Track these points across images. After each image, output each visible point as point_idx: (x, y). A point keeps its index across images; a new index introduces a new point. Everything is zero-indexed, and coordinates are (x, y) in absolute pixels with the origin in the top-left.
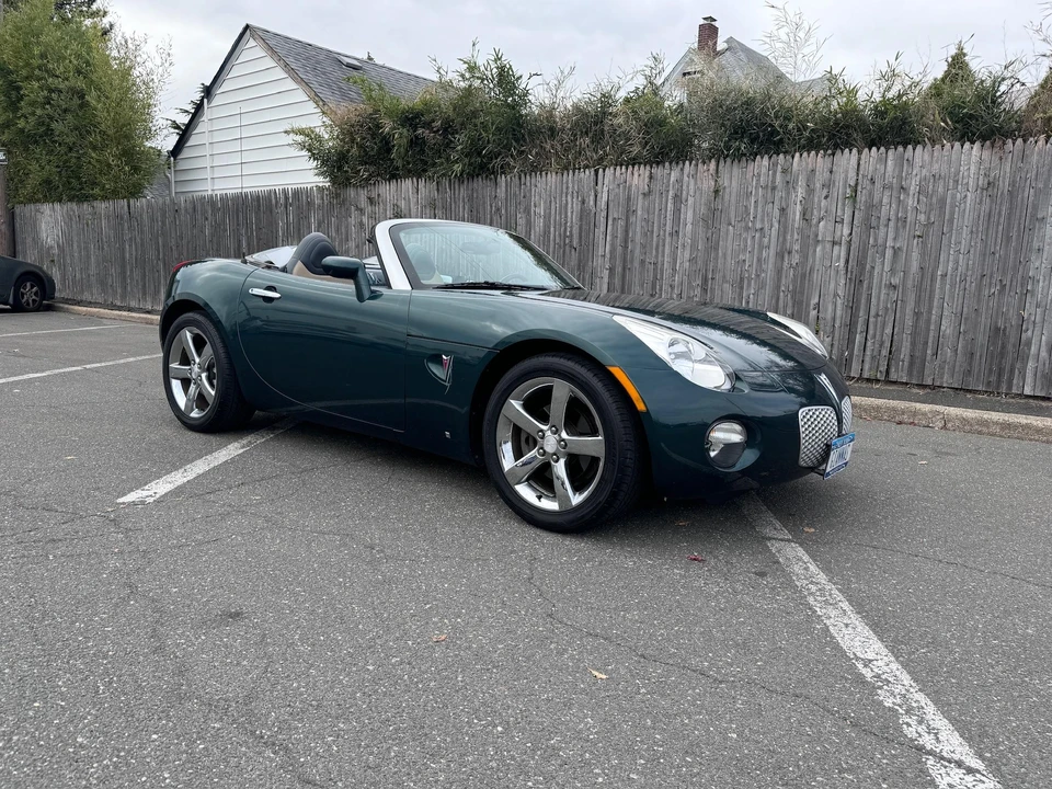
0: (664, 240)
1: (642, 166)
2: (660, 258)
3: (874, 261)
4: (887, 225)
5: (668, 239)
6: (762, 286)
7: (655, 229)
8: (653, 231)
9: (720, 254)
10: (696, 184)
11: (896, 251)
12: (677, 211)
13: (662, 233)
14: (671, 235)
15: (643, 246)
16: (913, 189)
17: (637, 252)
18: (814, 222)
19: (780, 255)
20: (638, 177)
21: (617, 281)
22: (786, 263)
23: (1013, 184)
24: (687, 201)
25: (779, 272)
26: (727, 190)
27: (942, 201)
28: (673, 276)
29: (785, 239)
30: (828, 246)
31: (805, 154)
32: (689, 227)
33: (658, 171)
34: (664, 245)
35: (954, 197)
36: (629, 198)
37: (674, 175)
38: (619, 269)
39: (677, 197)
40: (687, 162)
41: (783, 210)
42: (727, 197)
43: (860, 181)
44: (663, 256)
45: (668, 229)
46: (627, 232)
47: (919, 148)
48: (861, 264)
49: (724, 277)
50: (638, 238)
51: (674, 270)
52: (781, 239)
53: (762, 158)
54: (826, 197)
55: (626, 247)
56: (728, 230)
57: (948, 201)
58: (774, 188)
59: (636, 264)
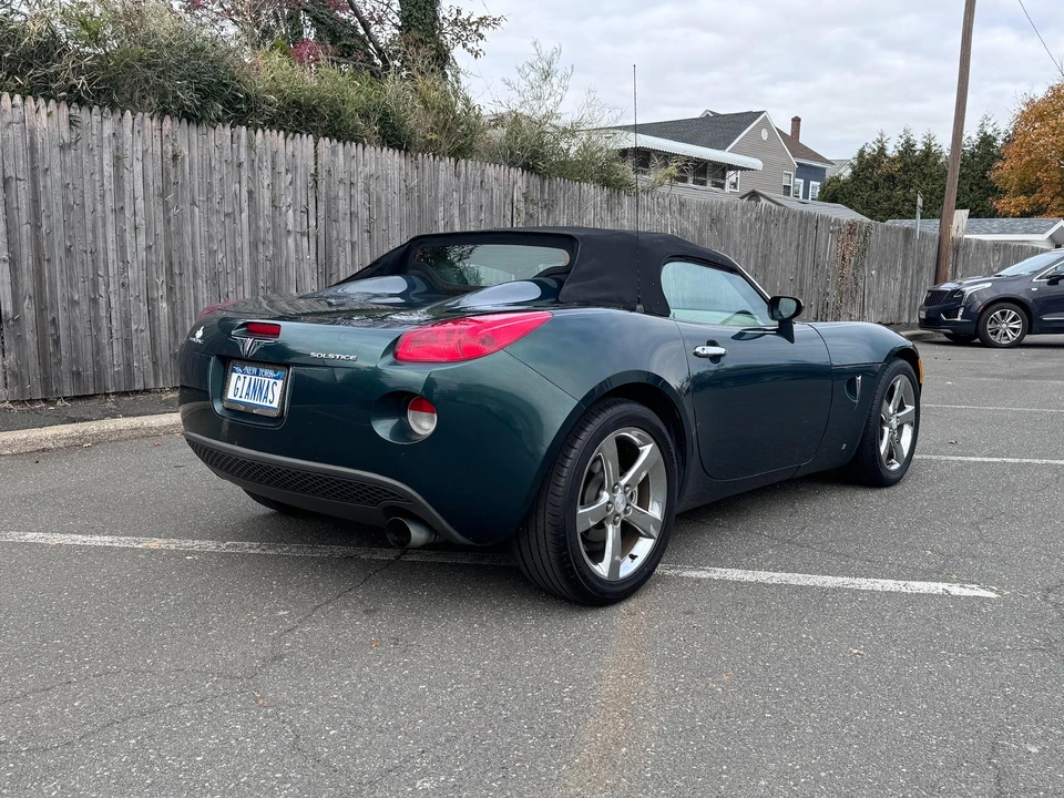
0: (104, 219)
1: (52, 102)
2: (101, 244)
3: (338, 254)
4: (344, 219)
5: (111, 218)
6: (240, 282)
7: (88, 203)
8: (83, 206)
9: (187, 242)
10: (144, 143)
11: (353, 245)
12: (118, 178)
13: (99, 207)
14: (114, 211)
15: (67, 225)
16: (360, 185)
17: (59, 235)
18: (284, 209)
19: (254, 245)
20: (47, 119)
21: (27, 282)
22: (261, 257)
23: (419, 191)
24: (132, 166)
25: (255, 265)
26: (187, 160)
27: (379, 200)
28: (124, 270)
29: (258, 228)
30: (298, 236)
31: (268, 131)
32: (140, 204)
33: (83, 115)
34: (104, 225)
35: (387, 199)
36: (32, 148)
37: (109, 127)
38: (27, 260)
39: (118, 160)
40: (128, 112)
41: (250, 193)
42: (187, 167)
43: (319, 170)
44: (105, 242)
45: (110, 203)
46: (35, 202)
47: (360, 146)
48: (328, 257)
49: (195, 271)
50: (58, 213)
51: (125, 262)
52: (253, 227)
53: (224, 126)
54: (291, 184)
55: (37, 227)
56: (192, 212)
57: (383, 201)
58: (240, 165)
59: (59, 253)
